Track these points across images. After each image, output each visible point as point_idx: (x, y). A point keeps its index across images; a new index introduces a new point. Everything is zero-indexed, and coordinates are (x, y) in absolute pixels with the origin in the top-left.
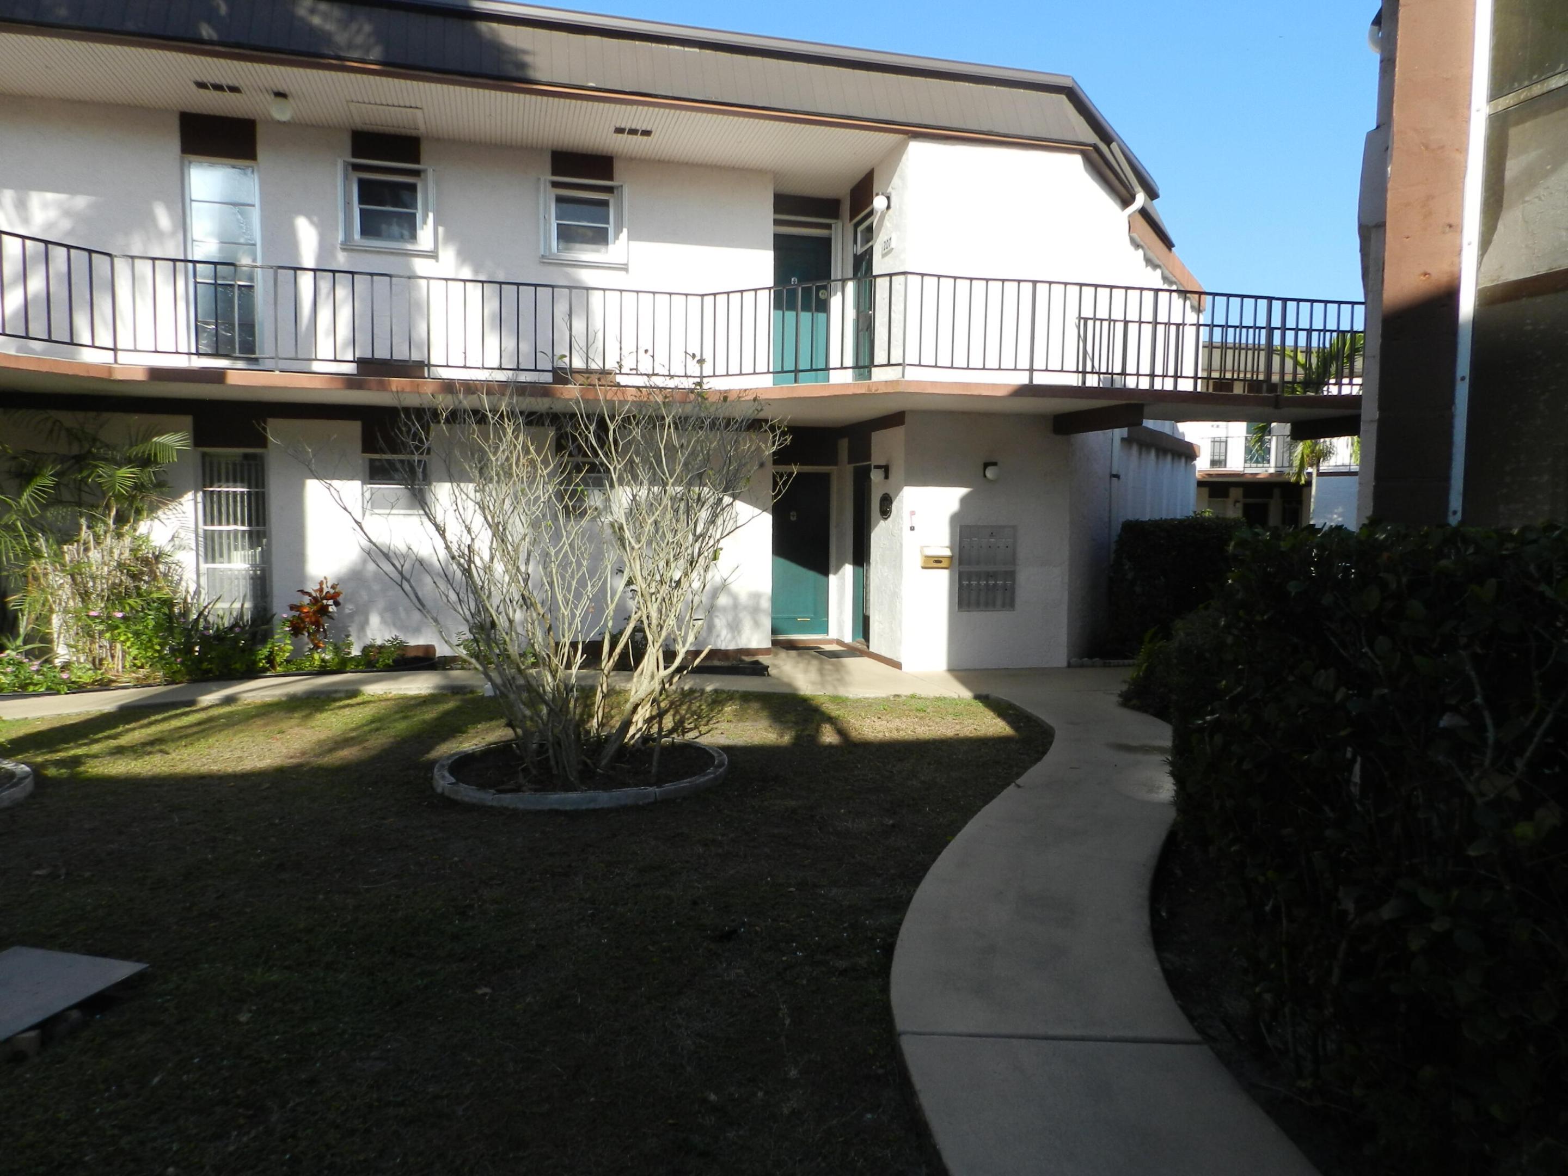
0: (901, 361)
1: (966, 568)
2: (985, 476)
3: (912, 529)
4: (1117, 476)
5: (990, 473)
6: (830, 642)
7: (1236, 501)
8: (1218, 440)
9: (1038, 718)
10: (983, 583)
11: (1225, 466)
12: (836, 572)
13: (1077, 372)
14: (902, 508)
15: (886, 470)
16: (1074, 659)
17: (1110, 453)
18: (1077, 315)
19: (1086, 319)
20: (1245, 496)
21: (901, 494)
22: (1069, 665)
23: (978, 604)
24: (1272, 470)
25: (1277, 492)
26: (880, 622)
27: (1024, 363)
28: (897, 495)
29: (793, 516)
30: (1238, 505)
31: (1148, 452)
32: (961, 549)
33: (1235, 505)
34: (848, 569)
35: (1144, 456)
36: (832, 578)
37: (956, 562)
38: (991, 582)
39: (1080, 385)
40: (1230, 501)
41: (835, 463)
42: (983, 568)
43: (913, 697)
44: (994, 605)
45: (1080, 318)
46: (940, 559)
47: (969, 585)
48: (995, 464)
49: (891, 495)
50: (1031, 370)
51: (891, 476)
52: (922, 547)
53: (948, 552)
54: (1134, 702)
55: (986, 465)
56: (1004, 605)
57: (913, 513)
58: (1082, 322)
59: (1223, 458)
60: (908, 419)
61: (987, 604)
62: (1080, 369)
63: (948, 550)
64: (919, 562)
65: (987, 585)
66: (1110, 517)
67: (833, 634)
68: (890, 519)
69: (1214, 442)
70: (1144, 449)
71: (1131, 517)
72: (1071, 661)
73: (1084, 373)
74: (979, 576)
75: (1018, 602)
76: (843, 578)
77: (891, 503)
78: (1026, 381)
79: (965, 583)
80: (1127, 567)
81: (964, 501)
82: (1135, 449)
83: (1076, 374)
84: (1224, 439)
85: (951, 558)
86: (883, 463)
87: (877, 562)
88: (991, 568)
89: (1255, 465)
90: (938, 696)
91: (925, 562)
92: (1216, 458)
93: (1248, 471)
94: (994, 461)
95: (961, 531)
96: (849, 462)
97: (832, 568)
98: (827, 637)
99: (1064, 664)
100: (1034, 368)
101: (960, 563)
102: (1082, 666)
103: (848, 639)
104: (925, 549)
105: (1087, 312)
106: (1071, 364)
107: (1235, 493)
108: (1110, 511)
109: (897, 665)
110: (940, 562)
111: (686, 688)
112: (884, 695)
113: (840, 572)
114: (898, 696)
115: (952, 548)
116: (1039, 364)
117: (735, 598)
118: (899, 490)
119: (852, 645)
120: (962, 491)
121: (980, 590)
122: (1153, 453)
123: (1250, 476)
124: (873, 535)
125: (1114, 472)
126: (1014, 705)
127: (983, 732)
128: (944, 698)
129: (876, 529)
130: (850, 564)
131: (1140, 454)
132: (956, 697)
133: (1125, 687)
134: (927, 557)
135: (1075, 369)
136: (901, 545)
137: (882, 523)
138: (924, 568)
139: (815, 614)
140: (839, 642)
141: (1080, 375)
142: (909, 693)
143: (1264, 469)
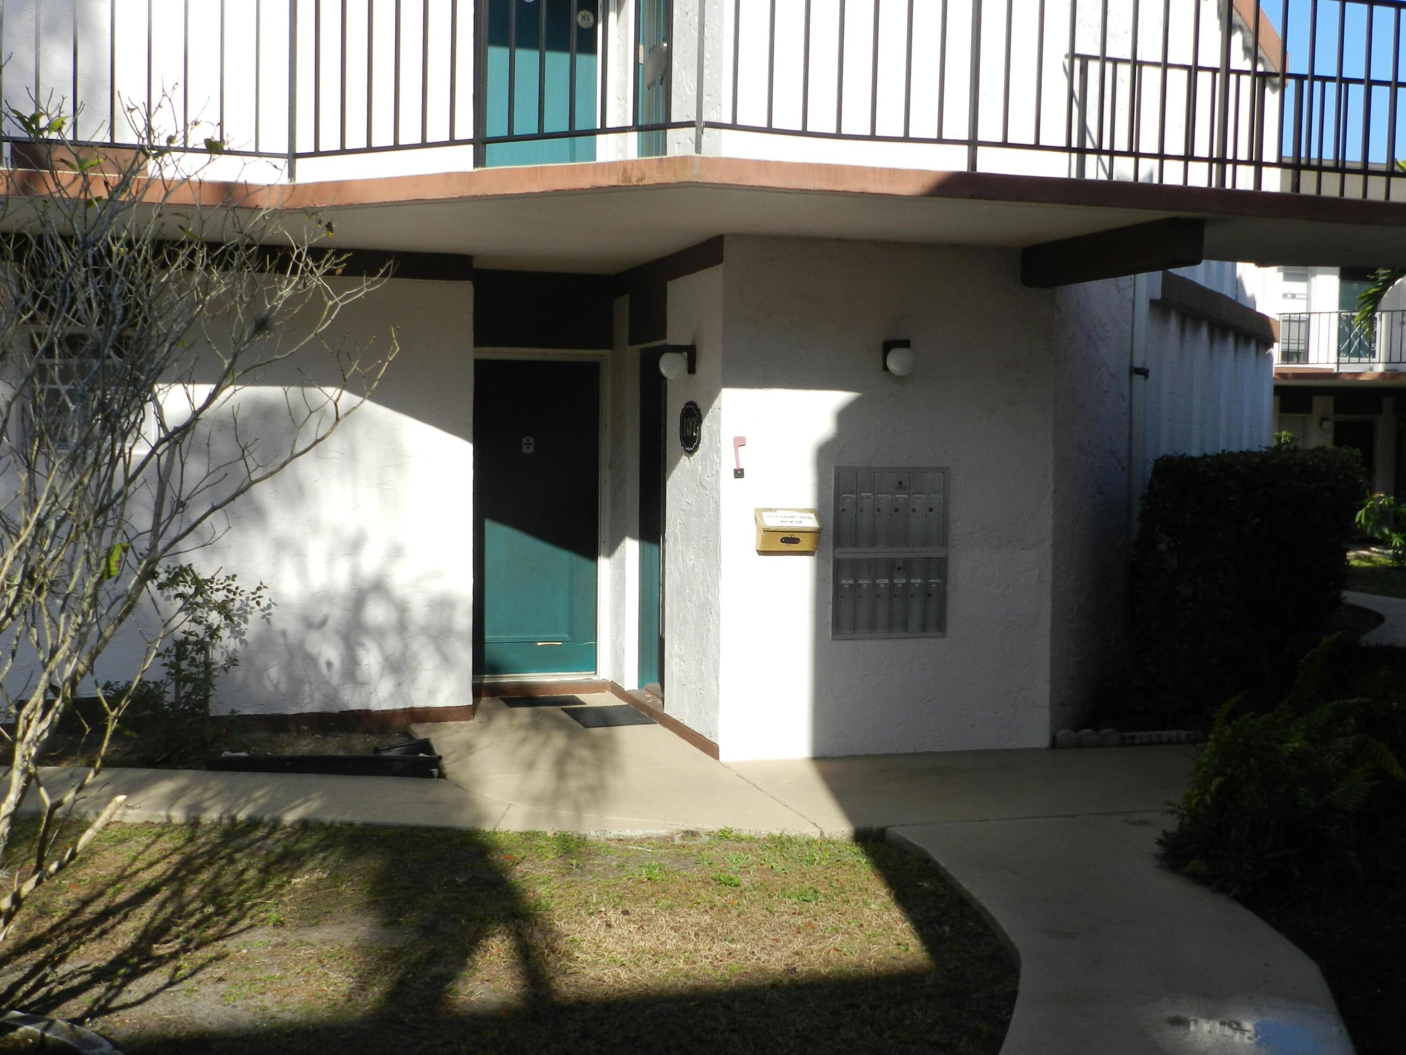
0: (693, 118)
1: (848, 553)
2: (886, 368)
3: (739, 473)
4: (1143, 372)
5: (896, 362)
6: (599, 687)
7: (1323, 419)
8: (1296, 317)
9: (983, 909)
10: (883, 582)
11: (1306, 361)
12: (610, 554)
13: (1068, 149)
14: (718, 431)
15: (691, 354)
16: (1064, 732)
17: (1128, 328)
18: (1067, 50)
19: (1085, 59)
20: (1338, 410)
21: (716, 403)
22: (1054, 744)
23: (873, 626)
24: (1380, 368)
25: (1387, 403)
26: (681, 658)
27: (958, 128)
28: (709, 407)
29: (528, 445)
30: (1326, 424)
31: (1197, 328)
32: (838, 512)
33: (1321, 425)
34: (631, 548)
35: (1188, 335)
36: (604, 564)
37: (829, 540)
38: (900, 581)
39: (1074, 175)
40: (1314, 419)
41: (607, 342)
42: (881, 552)
43: (724, 836)
44: (905, 626)
45: (1073, 55)
46: (796, 536)
47: (856, 587)
48: (905, 344)
49: (700, 406)
50: (973, 143)
51: (701, 368)
52: (759, 513)
53: (811, 522)
54: (1195, 864)
55: (888, 347)
56: (924, 627)
57: (740, 442)
58: (1077, 63)
59: (1302, 347)
60: (729, 252)
61: (890, 626)
62: (1074, 144)
63: (812, 516)
64: (751, 540)
65: (892, 586)
66: (1130, 450)
67: (605, 671)
68: (698, 454)
69: (1290, 321)
70: (1189, 324)
71: (1165, 450)
72: (1058, 735)
73: (1082, 151)
74: (873, 566)
75: (952, 620)
76: (621, 566)
77: (700, 421)
78: (962, 166)
79: (847, 582)
80: (1162, 547)
81: (844, 416)
82: (1174, 322)
83: (1066, 155)
84: (1304, 317)
85: (817, 533)
86: (686, 342)
87: (676, 539)
88: (898, 553)
89: (1356, 360)
90: (777, 833)
91: (764, 541)
92: (1293, 347)
93: (1344, 369)
94: (905, 338)
95: (837, 479)
96: (633, 341)
97: (603, 546)
98: (595, 678)
99: (1042, 740)
100: (981, 138)
101: (838, 541)
102: (1079, 745)
103: (631, 682)
104: (765, 514)
105: (1088, 45)
106: (1054, 134)
107: (1323, 405)
108: (1130, 437)
109: (711, 749)
110: (795, 541)
111: (242, 816)
112: (663, 832)
113: (617, 553)
114: (691, 834)
115: (819, 513)
116: (989, 130)
117: (402, 609)
118: (713, 395)
119: (638, 697)
120: (840, 398)
121: (877, 596)
122: (1204, 331)
123: (1349, 378)
124: (669, 484)
125: (1138, 364)
126: (936, 864)
127: (854, 958)
128: (789, 840)
129: (675, 472)
130: (633, 537)
131: (1183, 330)
132: (816, 835)
133: (1172, 824)
134: (767, 531)
135: (1063, 144)
136: (718, 506)
137: (685, 461)
138: (762, 553)
139: (571, 633)
140: (616, 689)
141: (1074, 156)
142: (715, 826)
143: (1368, 366)
